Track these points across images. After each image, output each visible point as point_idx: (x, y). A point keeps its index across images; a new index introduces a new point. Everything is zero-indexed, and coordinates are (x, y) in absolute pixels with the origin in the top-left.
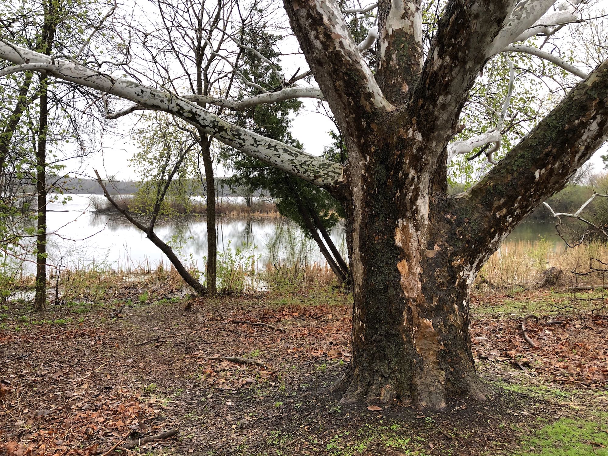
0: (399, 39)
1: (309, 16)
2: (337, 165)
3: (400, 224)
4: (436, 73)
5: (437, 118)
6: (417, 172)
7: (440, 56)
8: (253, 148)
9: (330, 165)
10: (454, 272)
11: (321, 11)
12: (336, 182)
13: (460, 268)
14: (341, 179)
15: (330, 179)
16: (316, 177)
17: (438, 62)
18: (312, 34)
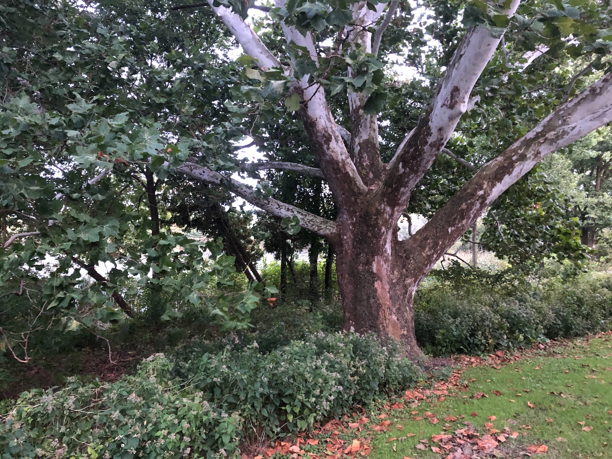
0: (367, 146)
1: (324, 136)
2: (332, 222)
3: (376, 260)
4: (400, 175)
5: (399, 200)
6: (386, 228)
7: (403, 167)
8: (278, 211)
9: (327, 223)
10: (405, 287)
11: (331, 133)
12: (331, 233)
13: (410, 284)
14: (334, 231)
15: (328, 231)
16: (319, 230)
17: (402, 170)
18: (325, 147)
